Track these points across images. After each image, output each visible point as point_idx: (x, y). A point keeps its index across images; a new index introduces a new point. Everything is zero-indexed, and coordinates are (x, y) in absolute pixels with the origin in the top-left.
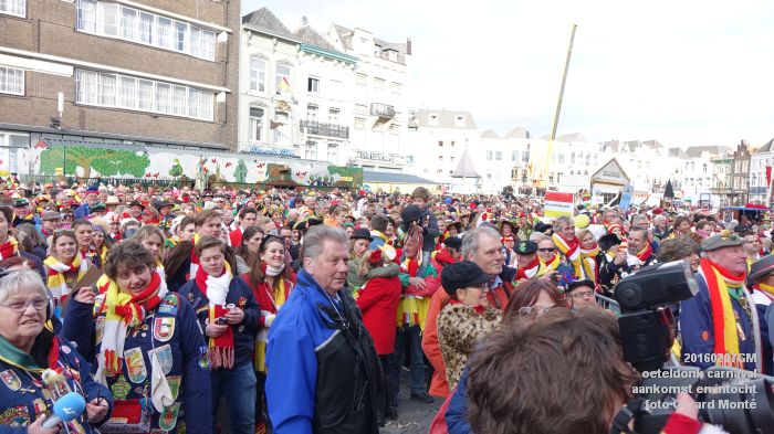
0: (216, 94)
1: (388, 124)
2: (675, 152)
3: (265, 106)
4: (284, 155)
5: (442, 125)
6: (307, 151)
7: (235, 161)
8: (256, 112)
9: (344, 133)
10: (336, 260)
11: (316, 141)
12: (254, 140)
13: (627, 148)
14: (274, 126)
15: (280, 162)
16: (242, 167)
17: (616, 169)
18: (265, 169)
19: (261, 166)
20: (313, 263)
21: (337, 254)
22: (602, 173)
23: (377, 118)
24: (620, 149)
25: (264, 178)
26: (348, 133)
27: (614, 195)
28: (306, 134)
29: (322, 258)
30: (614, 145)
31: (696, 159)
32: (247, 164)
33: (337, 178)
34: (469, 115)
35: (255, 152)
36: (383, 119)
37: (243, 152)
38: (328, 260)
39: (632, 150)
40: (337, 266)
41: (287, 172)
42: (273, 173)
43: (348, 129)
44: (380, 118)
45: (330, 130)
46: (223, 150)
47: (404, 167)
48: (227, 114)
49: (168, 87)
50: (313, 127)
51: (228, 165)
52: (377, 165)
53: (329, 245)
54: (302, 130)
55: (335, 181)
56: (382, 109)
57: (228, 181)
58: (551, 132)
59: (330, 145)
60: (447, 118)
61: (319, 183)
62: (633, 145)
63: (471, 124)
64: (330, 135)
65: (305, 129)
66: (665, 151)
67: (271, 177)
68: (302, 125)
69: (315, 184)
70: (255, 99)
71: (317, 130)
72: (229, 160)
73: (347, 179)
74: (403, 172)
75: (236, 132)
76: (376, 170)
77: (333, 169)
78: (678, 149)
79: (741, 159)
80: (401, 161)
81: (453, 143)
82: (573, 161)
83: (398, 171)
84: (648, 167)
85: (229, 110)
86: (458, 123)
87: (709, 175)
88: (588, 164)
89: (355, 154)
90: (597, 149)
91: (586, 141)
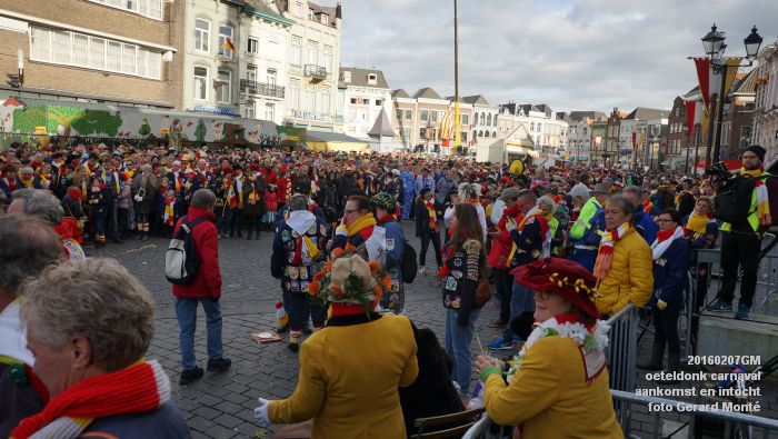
0: (163, 53)
1: (320, 85)
2: (561, 116)
4: (225, 113)
5: (355, 82)
6: (247, 110)
7: (195, 121)
8: (200, 72)
9: (281, 92)
11: (255, 100)
12: (198, 98)
13: (522, 111)
14: (217, 85)
15: (234, 121)
16: (201, 126)
18: (222, 127)
19: (218, 125)
23: (311, 79)
24: (516, 110)
25: (219, 136)
26: (284, 92)
28: (246, 93)
30: (511, 108)
31: (579, 124)
32: (206, 124)
33: (284, 137)
34: (380, 74)
35: (200, 111)
36: (316, 81)
37: (189, 111)
39: (527, 113)
41: (241, 131)
42: (229, 132)
43: (284, 88)
44: (314, 79)
45: (267, 89)
47: (334, 126)
48: (174, 72)
49: (119, 45)
50: (253, 87)
51: (188, 124)
52: (310, 124)
54: (242, 90)
55: (282, 139)
56: (314, 70)
57: (191, 139)
59: (267, 104)
61: (268, 142)
62: (527, 108)
63: (382, 84)
64: (267, 94)
65: (245, 89)
66: (554, 115)
67: (227, 136)
68: (243, 84)
69: (265, 143)
70: (198, 59)
71: (255, 89)
73: (293, 138)
74: (335, 131)
75: (182, 91)
76: (310, 128)
77: (278, 129)
78: (563, 113)
79: (614, 125)
80: (331, 120)
81: (365, 101)
82: (476, 122)
83: (329, 130)
84: (539, 130)
85: (176, 69)
86: (371, 82)
87: (588, 137)
88: (489, 124)
89: (290, 113)
90: (497, 112)
91: (486, 103)
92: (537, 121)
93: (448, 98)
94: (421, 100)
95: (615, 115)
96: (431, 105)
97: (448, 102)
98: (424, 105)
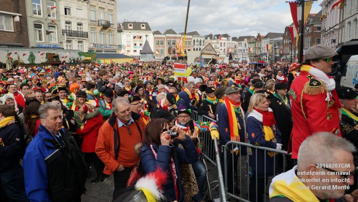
1: (107, 30)
2: (234, 39)
3: (43, 23)
4: (55, 48)
5: (135, 29)
6: (67, 45)
7: (28, 53)
8: (38, 26)
9: (86, 35)
10: (56, 118)
11: (72, 40)
12: (38, 41)
13: (216, 38)
14: (48, 33)
15: (52, 52)
16: (32, 56)
17: (210, 48)
18: (45, 56)
19: (42, 54)
20: (45, 121)
21: (56, 115)
22: (205, 50)
24: (213, 37)
25: (44, 60)
26: (87, 35)
27: (210, 59)
28: (65, 36)
29: (48, 118)
30: (211, 36)
31: (242, 42)
32: (34, 54)
33: (83, 58)
34: (147, 24)
35: (39, 47)
36: (105, 28)
37: (33, 47)
38: (52, 119)
40: (57, 120)
41: (57, 57)
42: (50, 58)
43: (87, 33)
44: (103, 27)
45: (78, 34)
46: (21, 47)
47: (117, 51)
48: (21, 27)
50: (69, 33)
51: (24, 55)
52: (103, 50)
53: (51, 112)
54: (63, 35)
55: (82, 59)
56: (103, 23)
57: (25, 63)
58: (184, 32)
59: (79, 42)
60: (137, 26)
61: (74, 61)
62: (218, 36)
63: (148, 28)
64: (78, 36)
65: (65, 34)
66: (231, 39)
68: (64, 32)
69: (72, 62)
71: (71, 34)
72: (24, 52)
73: (88, 58)
74: (117, 53)
75: (27, 37)
76: (103, 53)
77: (81, 54)
78: (236, 38)
79: (258, 41)
80: (115, 48)
81: (140, 37)
82: (194, 44)
83: (114, 53)
84: (224, 45)
86: (142, 28)
87: (247, 48)
88: (200, 45)
89: (92, 45)
90: (204, 39)
91: (198, 35)
92: (223, 42)
93: (180, 34)
94: (168, 35)
95: (259, 36)
96: (172, 38)
97: (180, 36)
98: (170, 37)
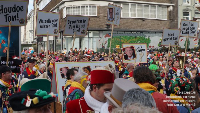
0: (168, 7)
3: (190, 10)
8: (186, 14)
14: (195, 19)
18: (198, 41)
25: (197, 46)
48: (174, 16)
49: (149, 6)
75: (178, 24)
85: (174, 14)
